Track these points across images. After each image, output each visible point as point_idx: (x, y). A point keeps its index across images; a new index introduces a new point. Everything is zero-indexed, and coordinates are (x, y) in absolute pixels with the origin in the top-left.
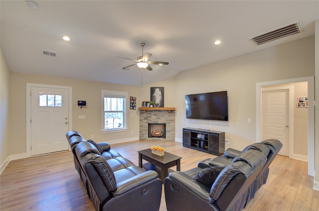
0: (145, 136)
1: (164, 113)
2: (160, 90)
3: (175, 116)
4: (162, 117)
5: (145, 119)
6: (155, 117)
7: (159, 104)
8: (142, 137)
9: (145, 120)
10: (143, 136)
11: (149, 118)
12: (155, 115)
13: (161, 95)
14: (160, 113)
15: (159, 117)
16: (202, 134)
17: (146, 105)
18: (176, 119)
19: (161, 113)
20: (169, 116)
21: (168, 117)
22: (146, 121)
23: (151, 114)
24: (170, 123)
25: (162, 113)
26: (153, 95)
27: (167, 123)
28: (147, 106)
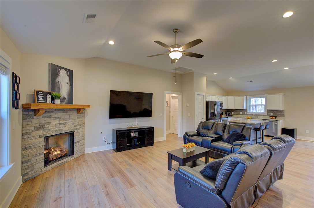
0: (36, 167)
1: (72, 113)
2: (67, 74)
3: (84, 117)
4: (68, 121)
5: (37, 129)
6: (57, 122)
7: (67, 99)
8: (31, 173)
9: (38, 132)
10: (32, 170)
11: (47, 126)
12: (57, 118)
13: (69, 83)
14: (65, 114)
15: (64, 122)
16: (135, 132)
17: (45, 99)
18: (85, 121)
19: (68, 113)
20: (78, 118)
21: (77, 120)
22: (40, 132)
23: (50, 117)
24: (79, 128)
25: (70, 113)
26: (57, 80)
27: (76, 130)
28: (46, 102)
